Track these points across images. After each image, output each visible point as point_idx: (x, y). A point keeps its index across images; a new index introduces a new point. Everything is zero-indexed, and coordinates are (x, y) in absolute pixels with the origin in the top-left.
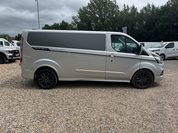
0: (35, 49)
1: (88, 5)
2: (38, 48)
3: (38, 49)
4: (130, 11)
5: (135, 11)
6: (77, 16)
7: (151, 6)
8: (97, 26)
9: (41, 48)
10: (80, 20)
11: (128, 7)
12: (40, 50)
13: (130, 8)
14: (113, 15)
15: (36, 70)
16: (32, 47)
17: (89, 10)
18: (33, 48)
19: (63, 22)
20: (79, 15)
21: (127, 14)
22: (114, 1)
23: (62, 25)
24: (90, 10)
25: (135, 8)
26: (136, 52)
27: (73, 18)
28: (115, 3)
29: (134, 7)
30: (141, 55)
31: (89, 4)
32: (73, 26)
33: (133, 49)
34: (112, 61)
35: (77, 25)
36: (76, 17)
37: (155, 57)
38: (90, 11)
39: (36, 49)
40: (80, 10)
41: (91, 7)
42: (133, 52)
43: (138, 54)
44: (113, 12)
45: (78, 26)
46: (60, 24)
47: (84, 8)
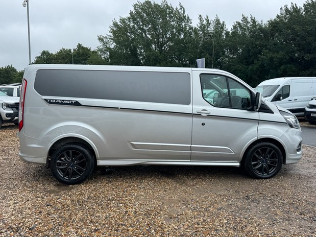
0: (50, 102)
1: (131, 15)
2: (56, 100)
3: (56, 103)
4: (211, 29)
5: (222, 28)
6: (108, 37)
7: (249, 20)
8: (149, 57)
9: (63, 101)
10: (115, 44)
11: (208, 20)
12: (62, 104)
13: (211, 22)
14: (180, 35)
15: (52, 144)
16: (45, 100)
17: (132, 24)
18: (47, 101)
19: (79, 46)
20: (111, 34)
21: (206, 33)
22: (181, 9)
23: (77, 53)
24: (135, 25)
25: (221, 23)
26: (249, 106)
27: (101, 39)
28: (182, 12)
29: (218, 21)
30: (259, 111)
31: (131, 13)
32: (100, 56)
33: (242, 101)
34: (203, 124)
35: (108, 54)
36: (106, 37)
37: (285, 116)
38: (134, 27)
39: (53, 103)
40: (115, 24)
41: (136, 19)
42: (243, 108)
43: (252, 110)
44: (180, 30)
45: (111, 56)
46: (74, 50)
47: (123, 21)
